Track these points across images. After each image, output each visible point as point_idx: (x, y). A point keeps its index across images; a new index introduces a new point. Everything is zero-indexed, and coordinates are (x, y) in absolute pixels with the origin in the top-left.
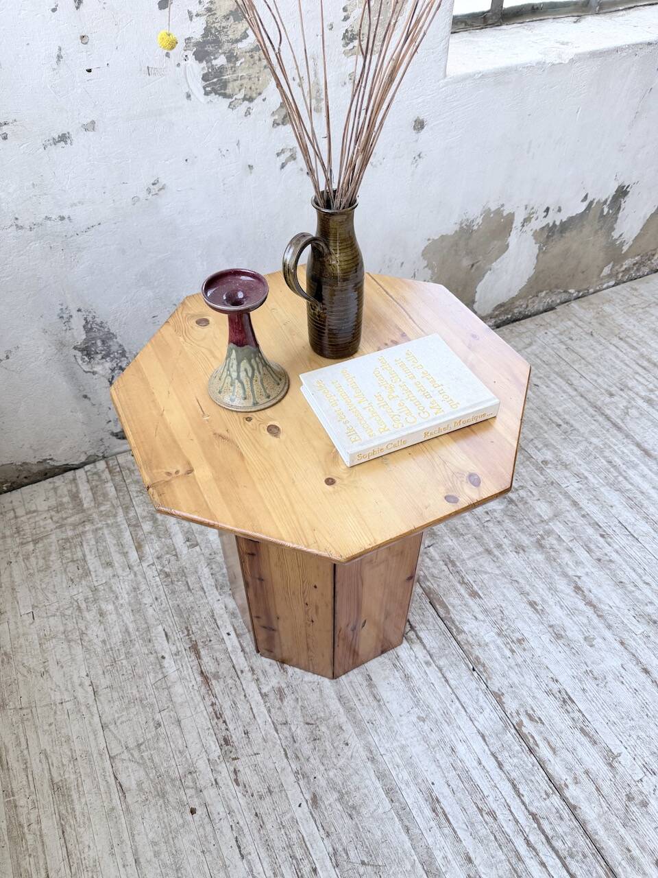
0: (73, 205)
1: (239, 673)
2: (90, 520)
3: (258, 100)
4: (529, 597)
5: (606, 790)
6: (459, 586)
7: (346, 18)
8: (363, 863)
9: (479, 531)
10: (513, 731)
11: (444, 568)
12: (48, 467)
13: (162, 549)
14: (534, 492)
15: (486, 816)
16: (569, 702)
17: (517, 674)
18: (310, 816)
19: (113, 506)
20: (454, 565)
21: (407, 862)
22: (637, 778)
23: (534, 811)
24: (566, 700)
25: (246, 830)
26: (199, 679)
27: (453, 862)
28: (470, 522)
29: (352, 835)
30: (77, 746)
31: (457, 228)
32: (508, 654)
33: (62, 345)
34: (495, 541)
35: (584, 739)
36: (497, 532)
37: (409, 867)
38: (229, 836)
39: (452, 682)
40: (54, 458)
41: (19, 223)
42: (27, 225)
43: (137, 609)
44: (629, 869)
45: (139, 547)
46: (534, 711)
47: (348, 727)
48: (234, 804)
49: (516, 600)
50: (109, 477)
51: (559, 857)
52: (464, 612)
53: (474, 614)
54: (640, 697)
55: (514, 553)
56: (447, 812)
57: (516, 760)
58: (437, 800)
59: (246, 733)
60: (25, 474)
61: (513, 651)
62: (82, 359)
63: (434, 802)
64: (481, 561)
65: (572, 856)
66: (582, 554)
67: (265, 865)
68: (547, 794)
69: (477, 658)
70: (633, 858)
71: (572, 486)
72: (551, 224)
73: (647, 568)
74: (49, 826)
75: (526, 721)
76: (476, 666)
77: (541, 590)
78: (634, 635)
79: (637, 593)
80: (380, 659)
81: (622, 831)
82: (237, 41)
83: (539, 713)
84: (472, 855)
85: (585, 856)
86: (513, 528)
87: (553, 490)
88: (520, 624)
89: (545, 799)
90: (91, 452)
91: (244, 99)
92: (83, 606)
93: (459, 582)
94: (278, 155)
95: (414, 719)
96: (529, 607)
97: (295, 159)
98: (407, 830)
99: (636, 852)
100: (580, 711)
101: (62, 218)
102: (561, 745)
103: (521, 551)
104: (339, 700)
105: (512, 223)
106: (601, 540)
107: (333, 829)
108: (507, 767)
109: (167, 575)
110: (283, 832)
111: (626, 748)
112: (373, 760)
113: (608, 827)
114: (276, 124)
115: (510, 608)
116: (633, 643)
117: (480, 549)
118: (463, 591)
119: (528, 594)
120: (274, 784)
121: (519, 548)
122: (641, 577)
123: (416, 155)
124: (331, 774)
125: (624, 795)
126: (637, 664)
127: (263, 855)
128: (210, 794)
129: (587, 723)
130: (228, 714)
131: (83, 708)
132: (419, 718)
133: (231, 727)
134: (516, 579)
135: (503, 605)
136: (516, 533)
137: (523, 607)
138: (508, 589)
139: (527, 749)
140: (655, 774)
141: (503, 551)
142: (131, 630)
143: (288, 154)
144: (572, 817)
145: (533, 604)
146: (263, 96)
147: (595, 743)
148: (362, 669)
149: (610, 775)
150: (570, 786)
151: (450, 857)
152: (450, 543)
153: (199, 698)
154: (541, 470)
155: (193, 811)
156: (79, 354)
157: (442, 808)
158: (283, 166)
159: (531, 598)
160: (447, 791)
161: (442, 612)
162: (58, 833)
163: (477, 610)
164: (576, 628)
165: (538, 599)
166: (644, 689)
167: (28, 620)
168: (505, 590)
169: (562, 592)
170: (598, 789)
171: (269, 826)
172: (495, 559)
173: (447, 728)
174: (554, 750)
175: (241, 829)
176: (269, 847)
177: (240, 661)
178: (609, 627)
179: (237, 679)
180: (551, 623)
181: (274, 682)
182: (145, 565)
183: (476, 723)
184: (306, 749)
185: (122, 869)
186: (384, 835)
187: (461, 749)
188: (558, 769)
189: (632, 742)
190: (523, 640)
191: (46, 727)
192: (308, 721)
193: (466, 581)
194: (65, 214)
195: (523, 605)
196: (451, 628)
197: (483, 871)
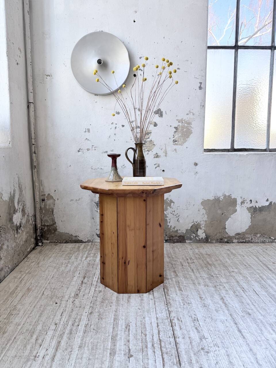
0: (105, 166)
1: (92, 285)
2: (79, 251)
3: (151, 151)
5: (194, 343)
6: (177, 287)
7: (173, 137)
8: (94, 329)
10: (169, 320)
11: (175, 283)
12: (77, 239)
13: (92, 259)
14: (223, 276)
15: (143, 335)
16: (196, 321)
17: (181, 309)
18: (87, 315)
19: (87, 250)
20: (179, 283)
21: (107, 334)
22: (210, 346)
23: (161, 339)
24: (195, 320)
25: (67, 312)
26: (80, 282)
27: (122, 340)
29: (96, 323)
30: (40, 284)
31: (214, 198)
32: (182, 304)
33: (92, 200)
34: (198, 282)
35: (195, 330)
36: (201, 281)
37: (107, 335)
38: (62, 311)
39: (156, 305)
40: (79, 236)
41: (92, 168)
42: (94, 168)
43: (76, 267)
44: (187, 364)
45: (87, 258)
46: (181, 318)
47: (114, 303)
48: (68, 306)
49: (195, 295)
50: (90, 245)
51: (162, 352)
52: (174, 292)
53: (177, 294)
54: (228, 329)
55: (204, 286)
56: (130, 329)
57: (164, 326)
58: (129, 326)
59: (84, 295)
60: (70, 239)
61: (184, 304)
62: (96, 207)
63: (128, 326)
64: (190, 285)
65: (167, 353)
66: (231, 292)
67: (66, 319)
68: (169, 337)
69: (169, 302)
70: (191, 363)
71: (240, 278)
72: (254, 207)
73: (257, 302)
74: (20, 295)
75: (176, 320)
76: (167, 304)
77: (207, 296)
78: (238, 315)
79: (248, 306)
80: (136, 294)
81: (192, 355)
82: (147, 139)
83: (182, 319)
84: (130, 341)
85: (172, 355)
86: (208, 281)
87: (231, 278)
88: (192, 300)
89: (168, 338)
90: (89, 239)
91: (147, 151)
92: (63, 264)
93: (178, 287)
94: (155, 165)
95: (137, 308)
96: (199, 298)
97: (159, 167)
98: (114, 328)
99: (194, 361)
100: (199, 324)
101: (101, 169)
102: (185, 328)
104: (116, 298)
105: (237, 202)
106: (242, 292)
107: (91, 320)
108: (160, 327)
109: (89, 264)
110: (76, 315)
111: (211, 338)
112: (116, 312)
113: (187, 352)
114: (154, 157)
115: (191, 296)
116: (236, 316)
118: (177, 289)
119: (201, 295)
120: (83, 306)
121: (206, 285)
122: (252, 303)
123: (196, 172)
124: (101, 310)
125: (201, 347)
126: (233, 321)
127: (67, 317)
128: (64, 302)
129: (200, 327)
130: (82, 290)
131: (47, 279)
132: (138, 308)
133: (81, 293)
134: (199, 291)
135: (189, 295)
138: (195, 292)
139: (171, 325)
140: (218, 347)
142: (71, 270)
143: (157, 165)
144: (175, 345)
145: (201, 298)
146: (152, 151)
147: (199, 332)
148: (129, 295)
149: (199, 341)
150: (180, 338)
151: (122, 338)
152: (182, 279)
153: (77, 285)
154: (230, 272)
155: (56, 303)
156: (95, 205)
157: (129, 328)
158: (156, 168)
160: (134, 325)
161: (166, 290)
162: (21, 296)
163: (179, 293)
164: (214, 307)
165: (204, 297)
166: (232, 327)
167: (49, 262)
168: (193, 292)
169: (215, 298)
170: (191, 342)
171: (74, 313)
173: (146, 313)
174: (181, 329)
175: (66, 311)
176: (70, 316)
177: (95, 283)
178: (228, 310)
179: (91, 286)
180: (205, 303)
181: (100, 289)
182: (85, 261)
183: (157, 315)
184: (98, 303)
185: (29, 307)
186: (105, 327)
187: (147, 319)
188: (178, 333)
189: (215, 337)
190: (190, 303)
191: (36, 279)
192: (103, 298)
193: (180, 287)
194: (102, 168)
195: (197, 297)
196: (166, 294)
197: (131, 345)
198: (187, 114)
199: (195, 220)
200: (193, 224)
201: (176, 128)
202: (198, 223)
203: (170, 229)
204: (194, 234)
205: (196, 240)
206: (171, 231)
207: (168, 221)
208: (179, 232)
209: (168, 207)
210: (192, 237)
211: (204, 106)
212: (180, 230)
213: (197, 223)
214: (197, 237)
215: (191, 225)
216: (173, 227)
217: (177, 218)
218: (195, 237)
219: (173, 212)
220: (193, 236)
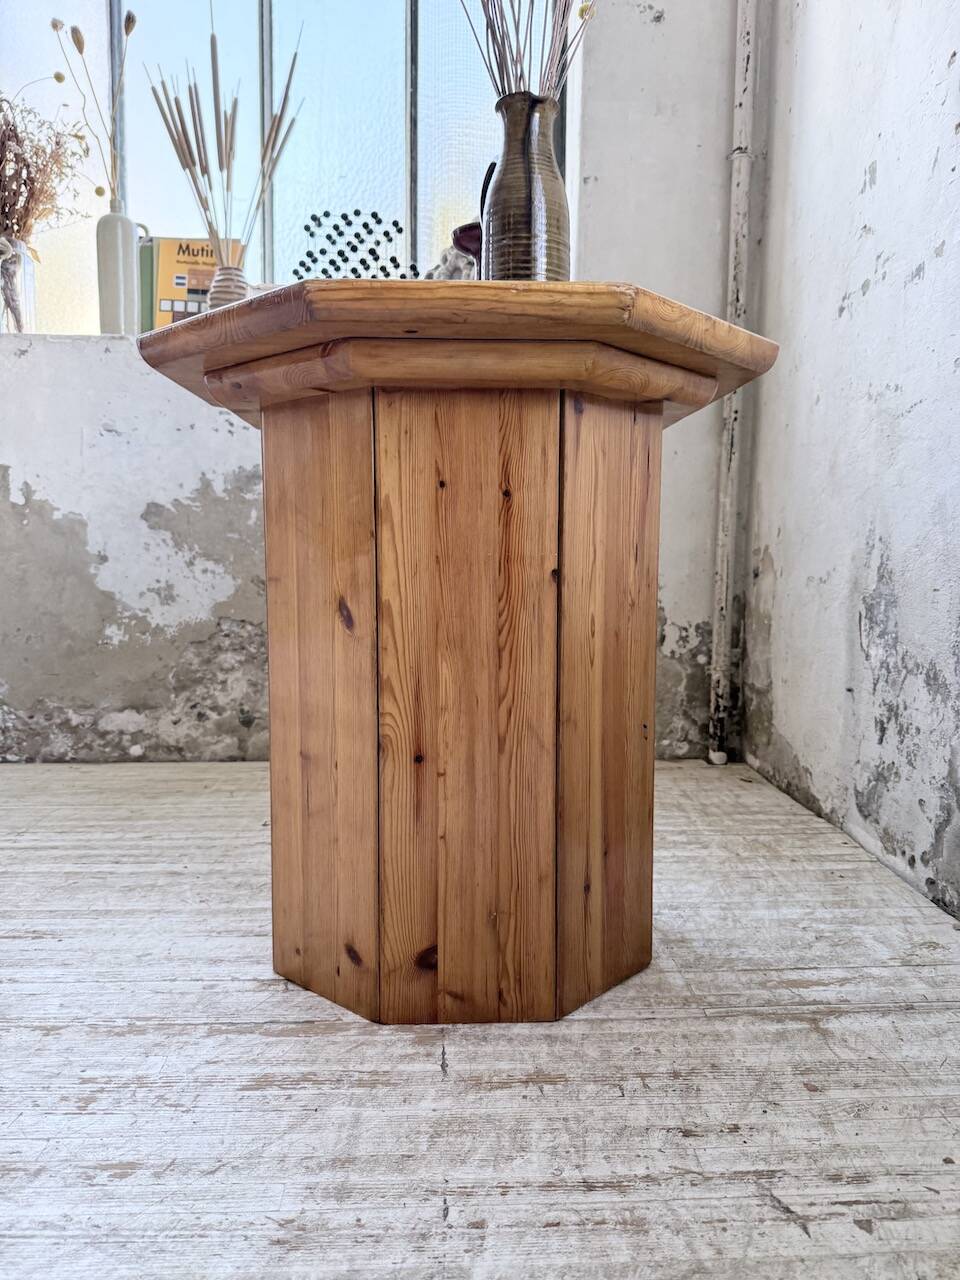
4: (148, 1173)
9: (423, 1173)
17: (45, 1067)
28: (466, 1168)
33: (855, 586)
34: (366, 1192)
36: (390, 1214)
41: (871, 391)
42: (875, 393)
49: (171, 1147)
52: (242, 1053)
53: (222, 1064)
55: (291, 1216)
64: (330, 1136)
77: (136, 1210)
86: (375, 1264)
101: (897, 388)
103: (281, 1234)
115: (168, 1125)
117: (363, 1150)
118: (287, 1069)
119: (157, 1175)
134: (219, 1175)
135: (187, 1117)
136: (352, 1260)
137: (145, 1149)
138: (211, 1146)
141: (318, 1193)
159: (142, 1177)
163: (223, 1072)
168: (215, 1138)
169: (76, 1255)
172: (312, 1164)
180: (44, 1177)
195: (145, 1150)
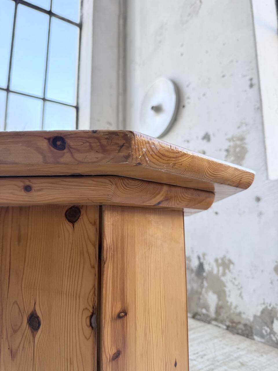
198: (239, 127)
199: (268, 301)
200: (263, 306)
201: (227, 151)
202: (272, 306)
203: (230, 308)
204: (268, 327)
205: (272, 340)
206: (232, 312)
207: (228, 293)
208: (244, 316)
209: (227, 271)
210: (264, 332)
211: (260, 109)
212: (244, 313)
213: (270, 305)
214: (272, 336)
215: (260, 308)
216: (234, 305)
217: (239, 292)
218: (270, 334)
219: (234, 280)
220: (266, 331)
